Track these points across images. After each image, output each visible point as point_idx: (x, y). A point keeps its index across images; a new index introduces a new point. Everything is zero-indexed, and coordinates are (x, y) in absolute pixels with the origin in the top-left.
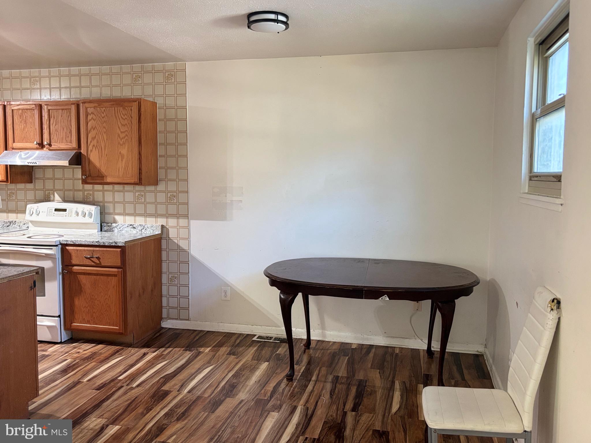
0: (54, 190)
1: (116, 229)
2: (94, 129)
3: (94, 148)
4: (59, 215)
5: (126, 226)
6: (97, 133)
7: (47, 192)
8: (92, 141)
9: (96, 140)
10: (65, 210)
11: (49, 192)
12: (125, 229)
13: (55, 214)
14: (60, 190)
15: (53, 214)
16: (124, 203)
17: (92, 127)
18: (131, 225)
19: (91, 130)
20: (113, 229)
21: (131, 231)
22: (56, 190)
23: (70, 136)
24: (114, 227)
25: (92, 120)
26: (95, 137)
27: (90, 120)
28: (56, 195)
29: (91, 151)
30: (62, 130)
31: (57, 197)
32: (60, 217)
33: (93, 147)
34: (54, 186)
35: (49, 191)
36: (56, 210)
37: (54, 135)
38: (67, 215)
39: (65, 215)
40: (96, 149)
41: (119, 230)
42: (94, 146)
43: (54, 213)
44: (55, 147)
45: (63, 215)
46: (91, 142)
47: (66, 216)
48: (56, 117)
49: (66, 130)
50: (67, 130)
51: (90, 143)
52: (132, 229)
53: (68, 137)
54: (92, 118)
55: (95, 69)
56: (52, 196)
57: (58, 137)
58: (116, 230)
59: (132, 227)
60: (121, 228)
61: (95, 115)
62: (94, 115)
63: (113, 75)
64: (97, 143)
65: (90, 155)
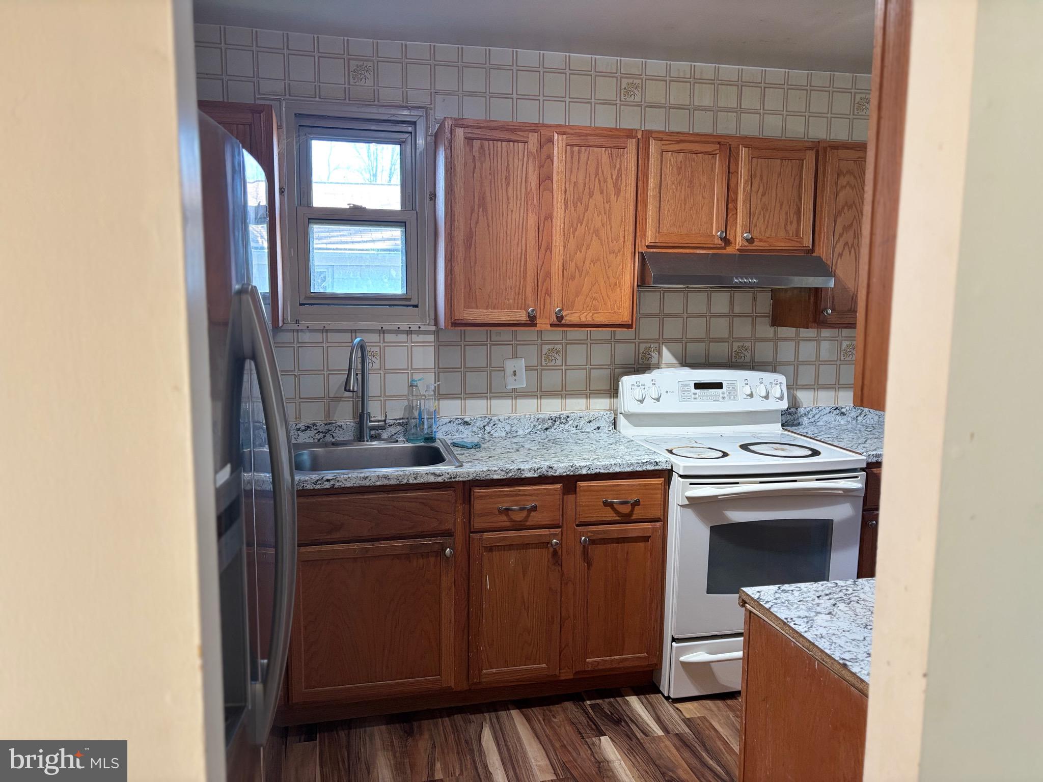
0: (661, 341)
1: (805, 418)
2: (850, 207)
3: (847, 248)
4: (707, 396)
5: (828, 410)
6: (855, 217)
7: (642, 346)
8: (843, 233)
9: (851, 233)
10: (719, 386)
11: (648, 345)
12: (825, 418)
13: (697, 396)
14: (676, 341)
15: (693, 396)
16: (818, 362)
17: (846, 202)
18: (837, 409)
19: (843, 208)
20: (800, 420)
21: (835, 421)
22: (667, 341)
23: (795, 222)
24: (802, 416)
25: (848, 187)
26: (852, 224)
27: (844, 187)
28: (665, 352)
29: (840, 255)
30: (778, 205)
31: (667, 356)
32: (708, 403)
33: (844, 248)
34: (661, 332)
35: (647, 342)
36: (698, 386)
37: (758, 218)
38: (725, 395)
39: (721, 395)
40: (850, 252)
41: (812, 420)
42: (846, 244)
43: (695, 394)
44: (762, 244)
45: (716, 395)
46: (841, 235)
47: (724, 398)
48: (765, 179)
49: (788, 207)
50: (790, 206)
51: (839, 239)
52: (838, 418)
53: (791, 223)
54: (848, 183)
55: (776, 73)
56: (655, 355)
57: (768, 222)
58: (805, 420)
59: (838, 412)
60: (817, 417)
61: (855, 177)
62: (852, 178)
63: (812, 92)
64: (854, 238)
65: (836, 264)
